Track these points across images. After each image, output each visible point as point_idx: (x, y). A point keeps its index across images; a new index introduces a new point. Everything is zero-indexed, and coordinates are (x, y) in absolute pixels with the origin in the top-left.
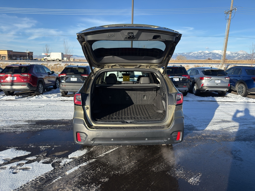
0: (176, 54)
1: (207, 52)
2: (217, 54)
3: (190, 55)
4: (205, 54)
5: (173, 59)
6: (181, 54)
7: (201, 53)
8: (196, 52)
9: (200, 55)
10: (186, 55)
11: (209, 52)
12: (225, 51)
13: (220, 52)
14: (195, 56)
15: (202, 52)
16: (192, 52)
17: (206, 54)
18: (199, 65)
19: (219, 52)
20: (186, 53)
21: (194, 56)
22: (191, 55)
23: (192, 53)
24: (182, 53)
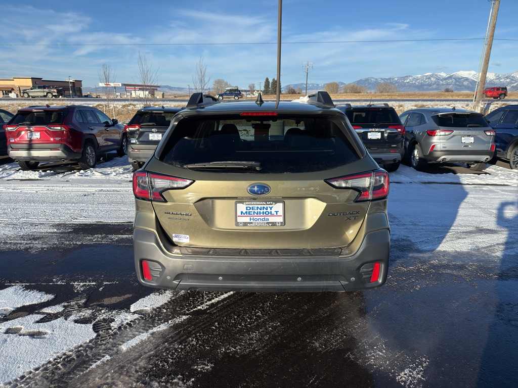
0: (376, 79)
1: (444, 75)
2: (465, 80)
3: (406, 81)
4: (438, 79)
5: (369, 92)
6: (387, 79)
7: (429, 78)
8: (419, 76)
9: (427, 82)
10: (396, 82)
11: (448, 76)
12: (485, 72)
13: (471, 76)
14: (417, 83)
15: (432, 76)
16: (410, 76)
17: (442, 80)
18: (425, 103)
19: (470, 74)
20: (398, 77)
21: (415, 83)
22: (408, 83)
23: (411, 78)
24: (389, 79)
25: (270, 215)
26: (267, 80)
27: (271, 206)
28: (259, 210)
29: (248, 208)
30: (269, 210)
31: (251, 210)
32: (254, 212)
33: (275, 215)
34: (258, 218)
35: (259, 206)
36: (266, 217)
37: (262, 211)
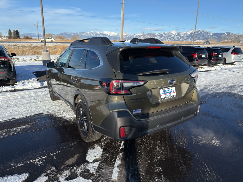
0: (69, 33)
1: (98, 32)
2: (107, 35)
3: (83, 35)
4: (96, 34)
5: (68, 39)
6: (75, 33)
7: (93, 34)
8: (89, 32)
9: (92, 35)
10: (79, 35)
11: (100, 33)
13: (109, 34)
14: (88, 36)
15: (94, 33)
16: (85, 32)
17: (98, 35)
19: (108, 33)
20: (79, 33)
21: (87, 36)
22: (84, 35)
23: (85, 33)
24: (76, 33)
25: (171, 93)
26: (10, 30)
27: (171, 89)
28: (168, 91)
29: (164, 91)
30: (171, 91)
31: (165, 92)
32: (166, 92)
33: (173, 92)
34: (168, 95)
35: (168, 89)
36: (170, 94)
37: (169, 92)
